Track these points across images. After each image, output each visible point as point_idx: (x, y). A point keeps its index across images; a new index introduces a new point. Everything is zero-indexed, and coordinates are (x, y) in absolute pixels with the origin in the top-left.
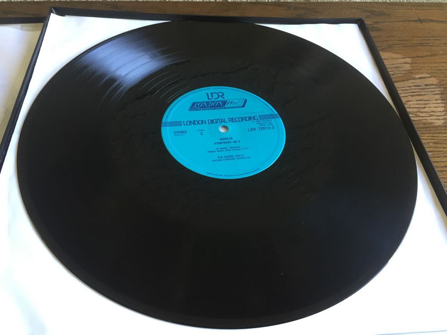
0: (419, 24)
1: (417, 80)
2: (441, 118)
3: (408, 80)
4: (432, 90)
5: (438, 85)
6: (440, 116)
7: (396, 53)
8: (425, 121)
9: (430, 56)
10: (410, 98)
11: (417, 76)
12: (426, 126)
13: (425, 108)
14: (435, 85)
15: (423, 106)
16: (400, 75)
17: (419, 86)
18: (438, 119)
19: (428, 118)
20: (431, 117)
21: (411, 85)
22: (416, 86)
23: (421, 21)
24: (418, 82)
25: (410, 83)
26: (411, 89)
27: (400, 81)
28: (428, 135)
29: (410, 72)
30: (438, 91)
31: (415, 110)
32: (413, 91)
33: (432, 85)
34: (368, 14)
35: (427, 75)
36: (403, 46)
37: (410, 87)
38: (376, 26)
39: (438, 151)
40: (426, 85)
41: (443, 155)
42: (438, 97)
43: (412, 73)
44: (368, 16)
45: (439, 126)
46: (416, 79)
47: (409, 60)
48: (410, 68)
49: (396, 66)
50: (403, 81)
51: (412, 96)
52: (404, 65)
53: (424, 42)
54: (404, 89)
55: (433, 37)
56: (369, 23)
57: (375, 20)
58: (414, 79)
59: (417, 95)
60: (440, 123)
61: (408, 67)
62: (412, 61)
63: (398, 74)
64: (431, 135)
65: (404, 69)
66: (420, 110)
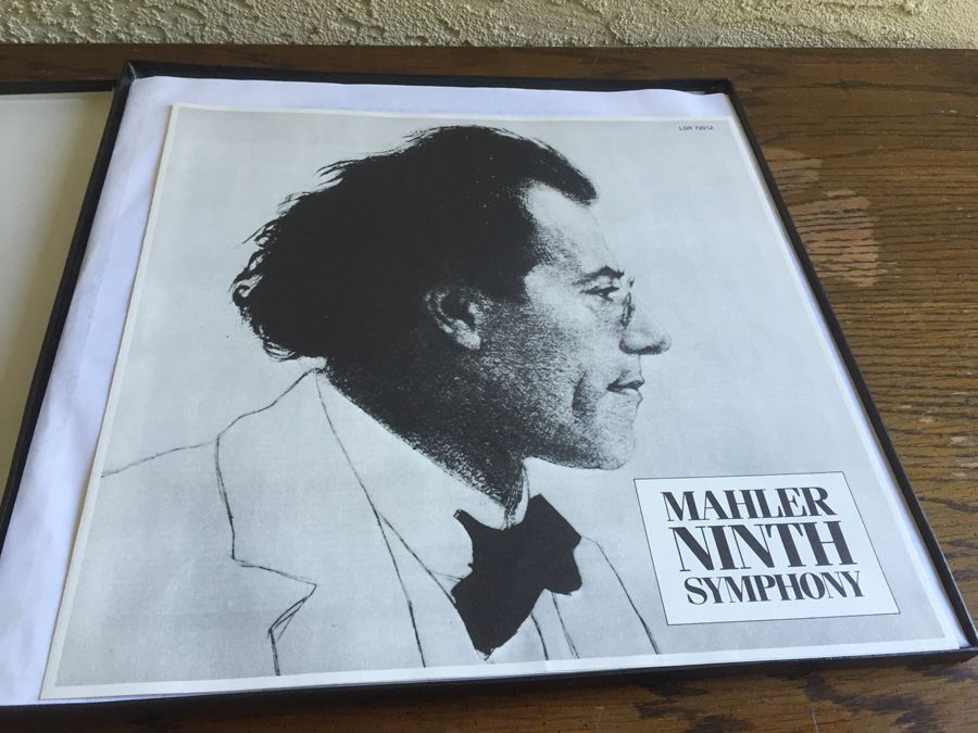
0: (841, 91)
1: (831, 202)
2: (870, 273)
3: (811, 201)
4: (858, 220)
5: (869, 212)
6: (869, 270)
7: (792, 149)
8: (839, 279)
9: (858, 154)
10: (814, 236)
11: (830, 194)
12: (843, 288)
13: (841, 254)
14: (862, 210)
15: (838, 251)
16: (799, 192)
17: (833, 213)
18: (866, 276)
19: (845, 274)
20: (852, 273)
21: (818, 210)
22: (826, 213)
23: (844, 85)
24: (832, 205)
25: (817, 207)
26: (818, 219)
27: (797, 204)
28: (844, 306)
29: (817, 186)
30: (868, 222)
31: (824, 259)
32: (820, 221)
33: (859, 210)
34: (743, 71)
35: (850, 193)
36: (809, 136)
37: (816, 214)
38: (757, 95)
39: (860, 336)
40: (846, 211)
41: (870, 343)
42: (867, 233)
43: (820, 187)
44: (743, 75)
45: (866, 289)
46: (829, 198)
47: (816, 163)
48: (817, 179)
49: (790, 174)
50: (803, 203)
51: (819, 232)
52: (808, 173)
53: (848, 126)
54: (803, 218)
55: (867, 116)
56: (745, 90)
57: (754, 85)
58: (823, 199)
59: (827, 230)
60: (869, 282)
61: (813, 176)
62: (822, 164)
63: (795, 189)
64: (849, 305)
65: (806, 179)
66: (831, 258)
